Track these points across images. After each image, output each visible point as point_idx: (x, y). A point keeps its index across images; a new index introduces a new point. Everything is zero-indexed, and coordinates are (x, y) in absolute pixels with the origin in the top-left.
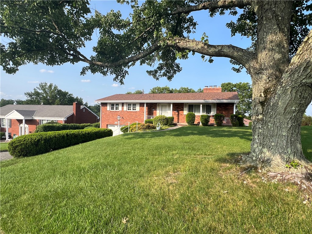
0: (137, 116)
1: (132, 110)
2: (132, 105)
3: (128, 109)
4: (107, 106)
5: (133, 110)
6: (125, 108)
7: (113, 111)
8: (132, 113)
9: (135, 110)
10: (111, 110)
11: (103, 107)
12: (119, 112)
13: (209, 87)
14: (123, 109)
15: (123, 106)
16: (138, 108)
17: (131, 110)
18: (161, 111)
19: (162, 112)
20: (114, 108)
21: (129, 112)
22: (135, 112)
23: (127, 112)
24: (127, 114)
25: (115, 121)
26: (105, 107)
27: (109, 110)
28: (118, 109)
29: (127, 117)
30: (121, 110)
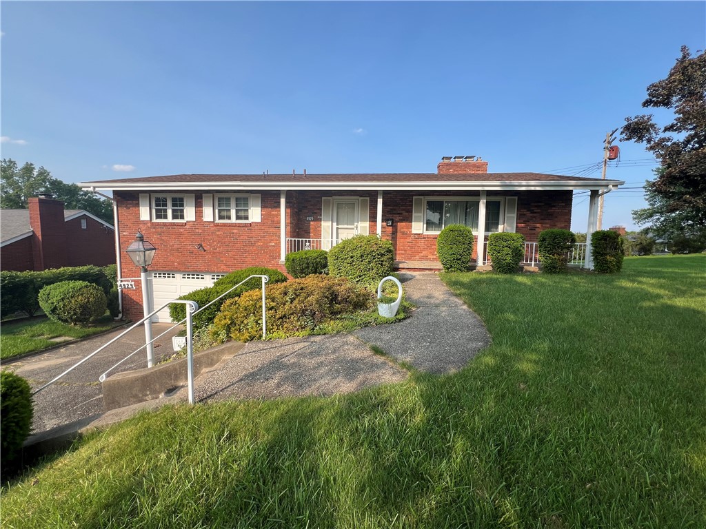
0: (253, 240)
1: (233, 220)
2: (233, 203)
3: (220, 218)
4: (138, 205)
5: (238, 218)
6: (208, 214)
7: (165, 224)
8: (235, 231)
9: (247, 218)
10: (154, 220)
11: (123, 211)
12: (187, 227)
13: (452, 160)
14: (199, 214)
15: (199, 205)
16: (255, 214)
17: (229, 218)
18: (335, 224)
19: (339, 226)
20: (165, 211)
21: (224, 225)
22: (246, 225)
23: (217, 225)
24: (218, 233)
25: (171, 258)
26: (132, 210)
27: (147, 221)
28: (182, 217)
29: (215, 243)
30: (193, 219)
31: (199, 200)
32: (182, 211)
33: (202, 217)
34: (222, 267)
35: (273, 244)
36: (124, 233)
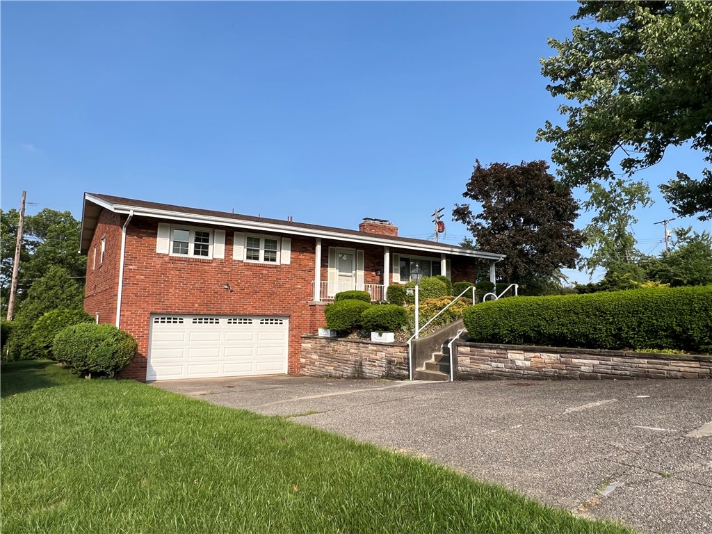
0: (281, 282)
1: (261, 261)
2: (262, 245)
3: (249, 257)
4: (155, 235)
5: (266, 259)
6: (240, 252)
7: (188, 260)
8: (265, 272)
9: (274, 260)
10: (173, 254)
11: (133, 239)
12: (214, 265)
13: (372, 222)
14: (229, 252)
15: (229, 242)
16: (284, 256)
17: (257, 258)
18: (338, 271)
20: (186, 245)
22: (276, 267)
23: (245, 265)
24: (246, 273)
25: (191, 298)
26: (146, 240)
27: (164, 255)
28: (206, 254)
29: (243, 283)
30: (222, 256)
31: (229, 238)
32: (207, 247)
33: (232, 255)
34: (249, 309)
35: (300, 286)
36: (131, 267)
